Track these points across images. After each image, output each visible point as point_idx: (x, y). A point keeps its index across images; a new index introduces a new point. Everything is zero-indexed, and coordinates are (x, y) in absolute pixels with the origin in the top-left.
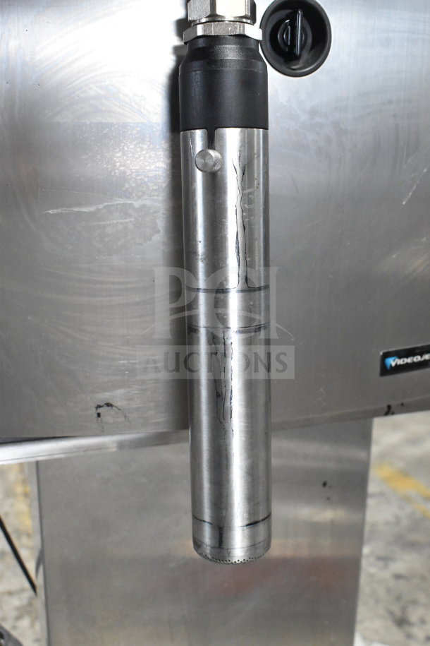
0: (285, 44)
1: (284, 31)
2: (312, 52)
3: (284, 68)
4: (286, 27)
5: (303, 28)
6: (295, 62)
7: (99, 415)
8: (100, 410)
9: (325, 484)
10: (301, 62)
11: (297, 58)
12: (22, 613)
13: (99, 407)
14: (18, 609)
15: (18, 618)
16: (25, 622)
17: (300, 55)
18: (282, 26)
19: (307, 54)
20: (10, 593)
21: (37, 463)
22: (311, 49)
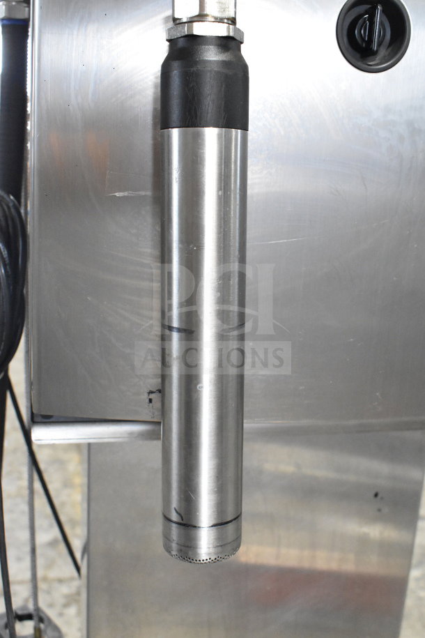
0: (363, 39)
1: (362, 26)
2: (390, 49)
3: (360, 64)
4: (365, 22)
5: (381, 23)
6: (371, 58)
7: (150, 401)
8: (152, 396)
9: (376, 495)
10: (378, 58)
11: (374, 53)
12: (70, 600)
13: (151, 392)
14: (67, 596)
15: (66, 605)
16: (72, 611)
17: (377, 51)
18: (361, 21)
19: (384, 51)
20: (60, 581)
21: (89, 445)
22: (389, 46)
